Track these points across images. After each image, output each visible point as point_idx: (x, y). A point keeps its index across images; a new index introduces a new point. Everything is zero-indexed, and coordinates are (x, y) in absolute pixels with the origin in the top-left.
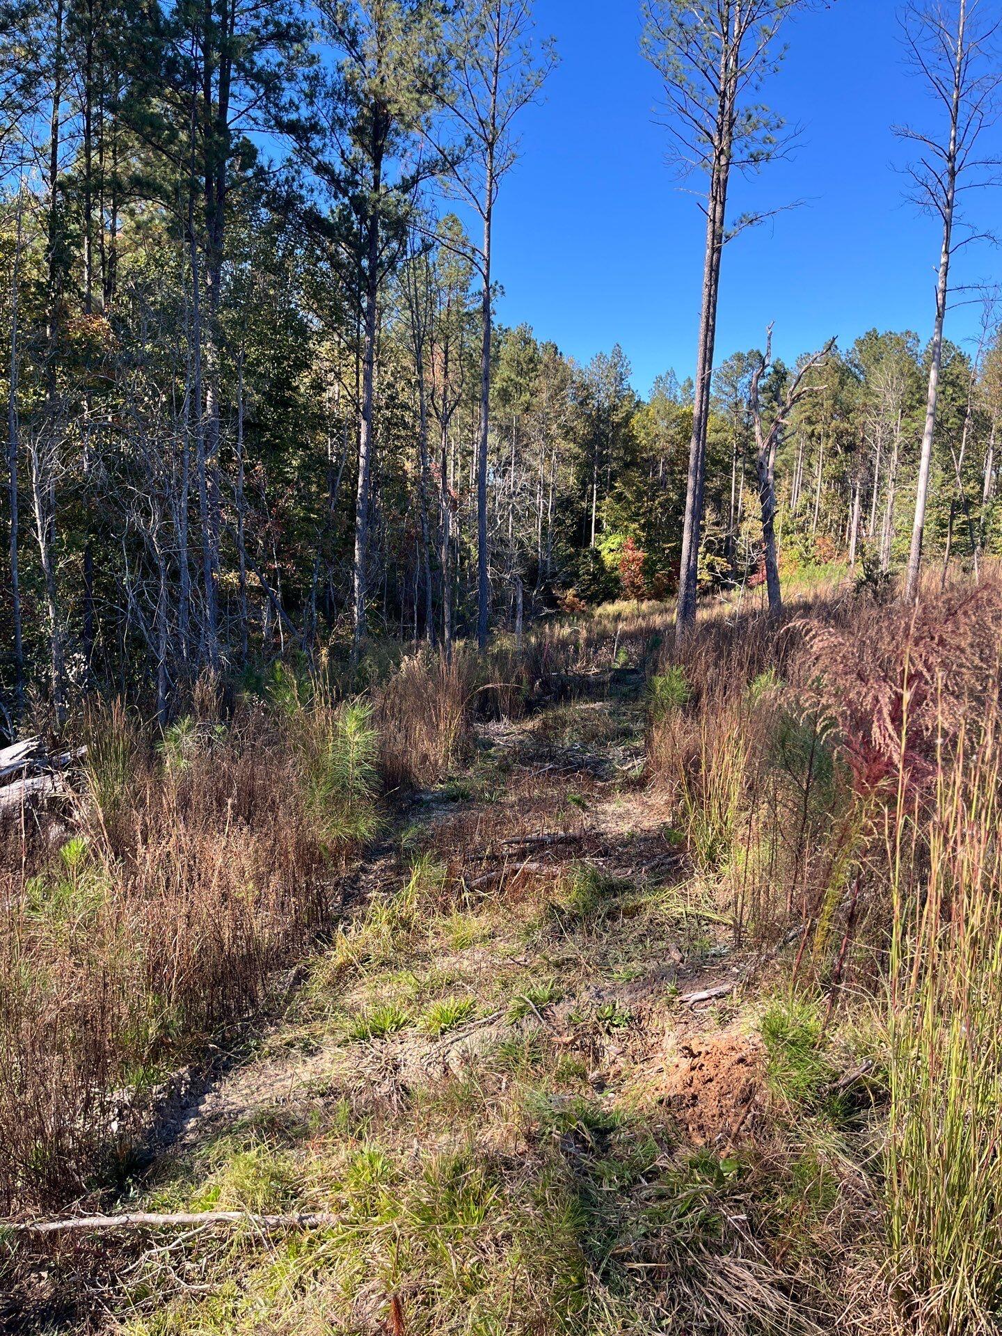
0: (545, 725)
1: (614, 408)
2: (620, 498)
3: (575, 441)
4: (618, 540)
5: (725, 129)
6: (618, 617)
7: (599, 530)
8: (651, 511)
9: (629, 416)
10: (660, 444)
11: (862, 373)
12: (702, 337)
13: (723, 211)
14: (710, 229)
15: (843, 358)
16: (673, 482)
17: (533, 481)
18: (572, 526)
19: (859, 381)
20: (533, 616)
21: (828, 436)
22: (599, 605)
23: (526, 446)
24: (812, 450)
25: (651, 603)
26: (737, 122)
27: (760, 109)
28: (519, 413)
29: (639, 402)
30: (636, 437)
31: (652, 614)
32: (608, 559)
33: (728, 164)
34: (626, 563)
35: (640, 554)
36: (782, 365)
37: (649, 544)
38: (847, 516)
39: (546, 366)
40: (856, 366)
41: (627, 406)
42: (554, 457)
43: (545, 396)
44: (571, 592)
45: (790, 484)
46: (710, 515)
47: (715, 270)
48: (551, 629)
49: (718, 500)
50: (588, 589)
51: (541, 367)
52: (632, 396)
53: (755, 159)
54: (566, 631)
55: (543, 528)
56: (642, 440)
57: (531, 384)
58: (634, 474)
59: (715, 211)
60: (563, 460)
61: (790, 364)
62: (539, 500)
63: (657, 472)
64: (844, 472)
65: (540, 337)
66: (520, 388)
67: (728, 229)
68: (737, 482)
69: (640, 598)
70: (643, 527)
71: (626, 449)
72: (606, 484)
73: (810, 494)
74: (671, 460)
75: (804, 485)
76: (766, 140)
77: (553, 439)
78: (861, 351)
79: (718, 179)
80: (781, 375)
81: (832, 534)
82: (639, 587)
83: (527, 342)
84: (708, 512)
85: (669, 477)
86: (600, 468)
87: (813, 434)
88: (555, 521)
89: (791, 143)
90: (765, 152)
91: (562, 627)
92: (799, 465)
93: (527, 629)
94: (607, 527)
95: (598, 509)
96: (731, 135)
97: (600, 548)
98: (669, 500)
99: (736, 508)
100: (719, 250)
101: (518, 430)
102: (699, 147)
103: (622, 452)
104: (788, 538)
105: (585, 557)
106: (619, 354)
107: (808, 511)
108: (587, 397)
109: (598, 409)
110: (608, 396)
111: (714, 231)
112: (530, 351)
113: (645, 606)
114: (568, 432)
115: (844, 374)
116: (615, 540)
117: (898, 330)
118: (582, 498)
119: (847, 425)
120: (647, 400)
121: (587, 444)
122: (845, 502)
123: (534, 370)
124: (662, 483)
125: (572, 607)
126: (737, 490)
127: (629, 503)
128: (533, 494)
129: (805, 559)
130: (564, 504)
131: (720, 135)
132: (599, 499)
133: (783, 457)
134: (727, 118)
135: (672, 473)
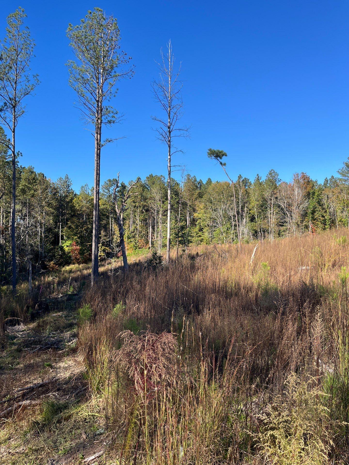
0: (39, 326)
1: (66, 196)
2: (70, 227)
3: (52, 207)
4: (70, 242)
5: (100, 112)
6: (71, 272)
7: (62, 239)
8: (82, 232)
9: (72, 199)
10: (84, 209)
11: (149, 187)
12: (95, 177)
13: (100, 137)
14: (96, 143)
15: (143, 182)
16: (89, 222)
17: (36, 222)
18: (52, 238)
19: (148, 190)
20: (36, 274)
21: (140, 207)
22: (63, 266)
23: (33, 209)
24: (135, 211)
25: (83, 265)
26: (103, 110)
27: (110, 107)
28: (29, 197)
29: (75, 194)
30: (75, 206)
31: (83, 270)
32: (66, 249)
33: (101, 123)
34: (73, 251)
35: (78, 247)
36: (124, 184)
37: (82, 244)
38: (148, 232)
39: (40, 181)
40: (147, 185)
41: (71, 196)
42: (44, 213)
43: (40, 191)
44: (52, 262)
45: (129, 222)
46: (103, 233)
47: (99, 155)
48: (44, 278)
49: (106, 228)
50: (59, 261)
51: (38, 181)
52: (73, 192)
53: (110, 122)
54: (51, 279)
55: (40, 239)
56: (77, 207)
57: (34, 187)
58: (75, 219)
59: (97, 137)
60: (47, 214)
61: (127, 184)
62: (39, 229)
63: (83, 219)
64: (146, 218)
65: (37, 171)
66: (30, 189)
67: (102, 143)
68: (112, 222)
69: (79, 263)
70: (79, 238)
71: (71, 210)
72: (65, 223)
73: (136, 225)
74: (88, 214)
75: (134, 222)
76: (113, 117)
77: (43, 207)
78: (148, 181)
79: (98, 127)
80: (124, 187)
81: (144, 238)
82: (79, 259)
83: (32, 172)
84: (102, 232)
85: (88, 221)
86: (62, 217)
87: (135, 206)
88: (45, 236)
89: (121, 118)
90: (113, 120)
91: (49, 277)
92: (131, 216)
93: (34, 279)
94: (65, 238)
95: (62, 231)
96: (101, 114)
97: (63, 245)
98: (88, 228)
99: (112, 230)
100: (100, 149)
101: (29, 204)
102: (91, 116)
103: (70, 212)
104: (129, 240)
105: (58, 249)
106: (68, 178)
107: (135, 231)
108: (56, 192)
109: (61, 197)
110: (64, 192)
111: (97, 143)
112: (33, 176)
113: (81, 266)
114: (49, 205)
115: (144, 187)
116: (68, 243)
117: (159, 175)
118: (55, 228)
119: (146, 203)
120: (79, 194)
121: (57, 209)
122: (147, 228)
123: (35, 182)
124: (85, 223)
125: (53, 268)
126: (112, 224)
127: (73, 229)
128: (36, 227)
129: (135, 247)
130: (49, 230)
131: (98, 114)
132: (62, 228)
133: (126, 213)
134: (100, 109)
135: (89, 218)
